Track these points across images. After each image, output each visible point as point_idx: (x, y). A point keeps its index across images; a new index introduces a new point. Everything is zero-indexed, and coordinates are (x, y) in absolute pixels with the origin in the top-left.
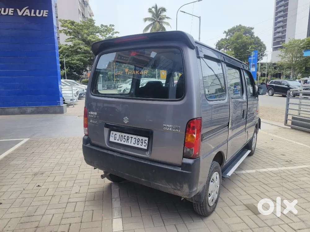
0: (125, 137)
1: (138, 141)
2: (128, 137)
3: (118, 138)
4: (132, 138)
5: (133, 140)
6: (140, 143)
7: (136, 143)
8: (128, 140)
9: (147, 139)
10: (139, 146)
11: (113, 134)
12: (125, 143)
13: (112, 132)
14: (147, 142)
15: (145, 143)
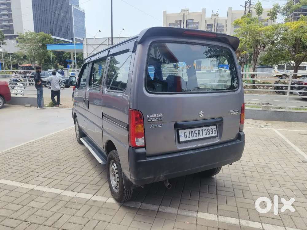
0: (196, 132)
1: (208, 132)
2: (198, 131)
3: (188, 135)
4: (202, 130)
5: (204, 132)
6: (211, 133)
7: (207, 133)
8: (199, 133)
9: (215, 127)
10: (211, 135)
11: (181, 133)
12: (198, 137)
13: (180, 131)
14: (215, 129)
15: (214, 131)
